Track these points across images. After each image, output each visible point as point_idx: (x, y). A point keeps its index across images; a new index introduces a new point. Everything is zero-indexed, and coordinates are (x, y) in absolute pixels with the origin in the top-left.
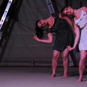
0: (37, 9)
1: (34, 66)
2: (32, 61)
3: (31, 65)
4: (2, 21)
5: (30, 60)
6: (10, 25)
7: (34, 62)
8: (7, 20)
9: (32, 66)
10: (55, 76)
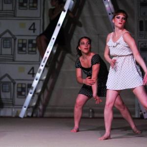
0: (98, 35)
1: (93, 118)
2: (91, 111)
3: (89, 115)
4: (48, 52)
5: (88, 108)
6: (59, 59)
7: (93, 112)
8: (55, 51)
9: (91, 117)
10: (78, 131)
